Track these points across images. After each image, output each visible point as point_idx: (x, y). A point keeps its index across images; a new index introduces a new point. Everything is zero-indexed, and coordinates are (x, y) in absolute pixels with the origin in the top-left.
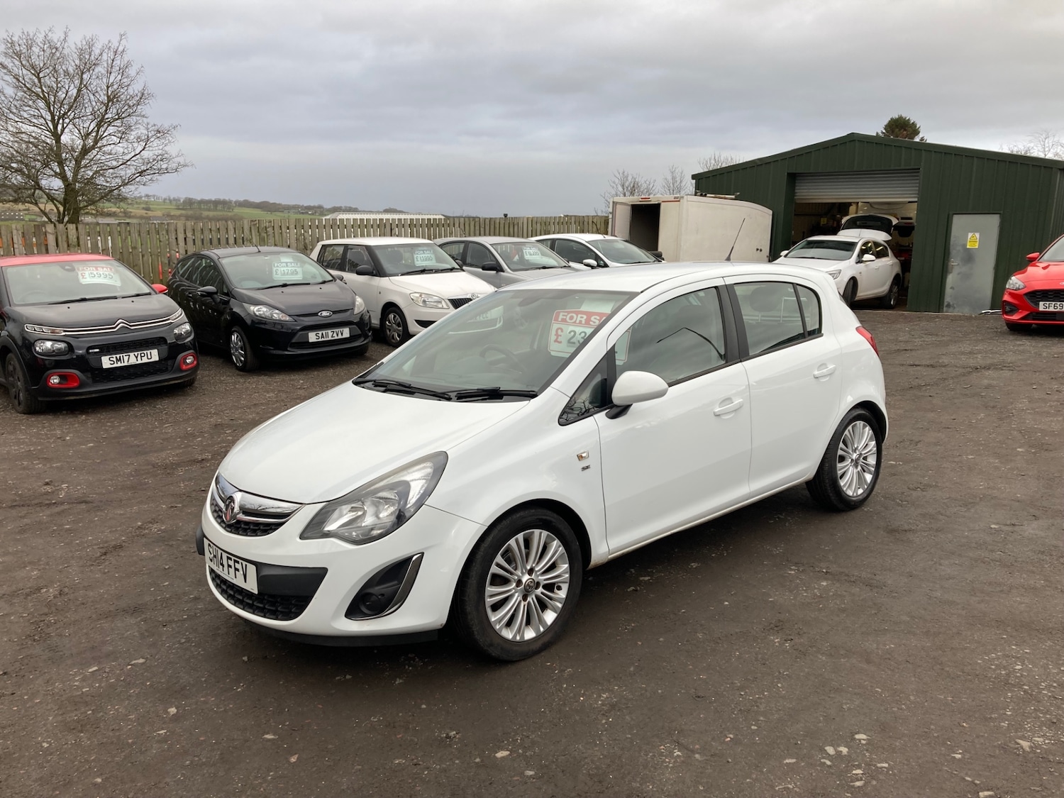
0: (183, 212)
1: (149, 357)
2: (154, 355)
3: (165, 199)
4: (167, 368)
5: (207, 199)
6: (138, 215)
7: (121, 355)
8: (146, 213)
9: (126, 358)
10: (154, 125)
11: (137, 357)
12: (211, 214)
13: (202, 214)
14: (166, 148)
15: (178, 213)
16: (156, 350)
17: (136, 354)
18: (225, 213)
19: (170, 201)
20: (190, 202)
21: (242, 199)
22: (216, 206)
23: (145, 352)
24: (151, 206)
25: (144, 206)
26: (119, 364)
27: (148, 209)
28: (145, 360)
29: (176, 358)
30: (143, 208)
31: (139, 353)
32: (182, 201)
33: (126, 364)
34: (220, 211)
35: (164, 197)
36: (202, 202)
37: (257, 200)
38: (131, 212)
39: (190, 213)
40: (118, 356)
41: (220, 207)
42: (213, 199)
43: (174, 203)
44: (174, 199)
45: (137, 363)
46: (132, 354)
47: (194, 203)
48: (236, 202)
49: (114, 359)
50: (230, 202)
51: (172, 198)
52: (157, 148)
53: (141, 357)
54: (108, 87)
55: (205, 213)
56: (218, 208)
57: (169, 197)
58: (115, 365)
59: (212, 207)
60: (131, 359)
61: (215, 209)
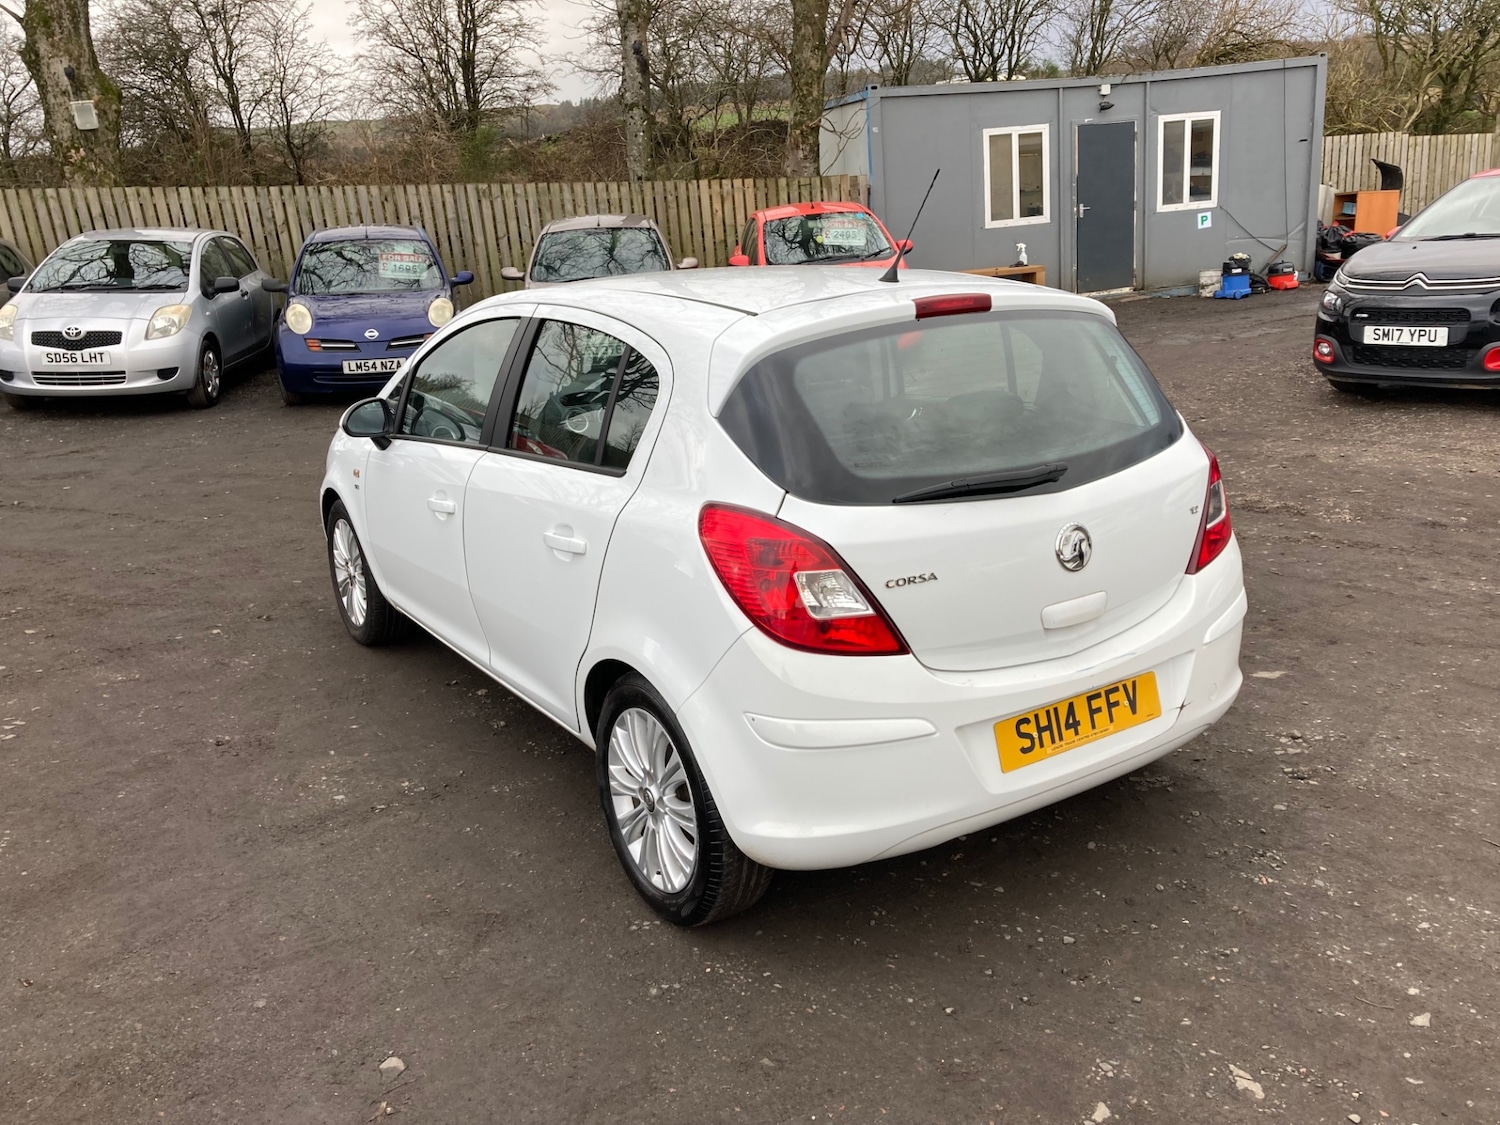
1: (1432, 338)
2: (1440, 336)
4: (1464, 362)
7: (1391, 328)
9: (1397, 334)
11: (1412, 335)
16: (1446, 330)
17: (1413, 329)
23: (1427, 329)
26: (1385, 342)
28: (1424, 342)
29: (1480, 347)
31: (1418, 329)
33: (1394, 343)
40: (1386, 328)
45: (1412, 344)
46: (1406, 329)
49: (1381, 333)
53: (1420, 336)
58: (1380, 342)
60: (1404, 336)
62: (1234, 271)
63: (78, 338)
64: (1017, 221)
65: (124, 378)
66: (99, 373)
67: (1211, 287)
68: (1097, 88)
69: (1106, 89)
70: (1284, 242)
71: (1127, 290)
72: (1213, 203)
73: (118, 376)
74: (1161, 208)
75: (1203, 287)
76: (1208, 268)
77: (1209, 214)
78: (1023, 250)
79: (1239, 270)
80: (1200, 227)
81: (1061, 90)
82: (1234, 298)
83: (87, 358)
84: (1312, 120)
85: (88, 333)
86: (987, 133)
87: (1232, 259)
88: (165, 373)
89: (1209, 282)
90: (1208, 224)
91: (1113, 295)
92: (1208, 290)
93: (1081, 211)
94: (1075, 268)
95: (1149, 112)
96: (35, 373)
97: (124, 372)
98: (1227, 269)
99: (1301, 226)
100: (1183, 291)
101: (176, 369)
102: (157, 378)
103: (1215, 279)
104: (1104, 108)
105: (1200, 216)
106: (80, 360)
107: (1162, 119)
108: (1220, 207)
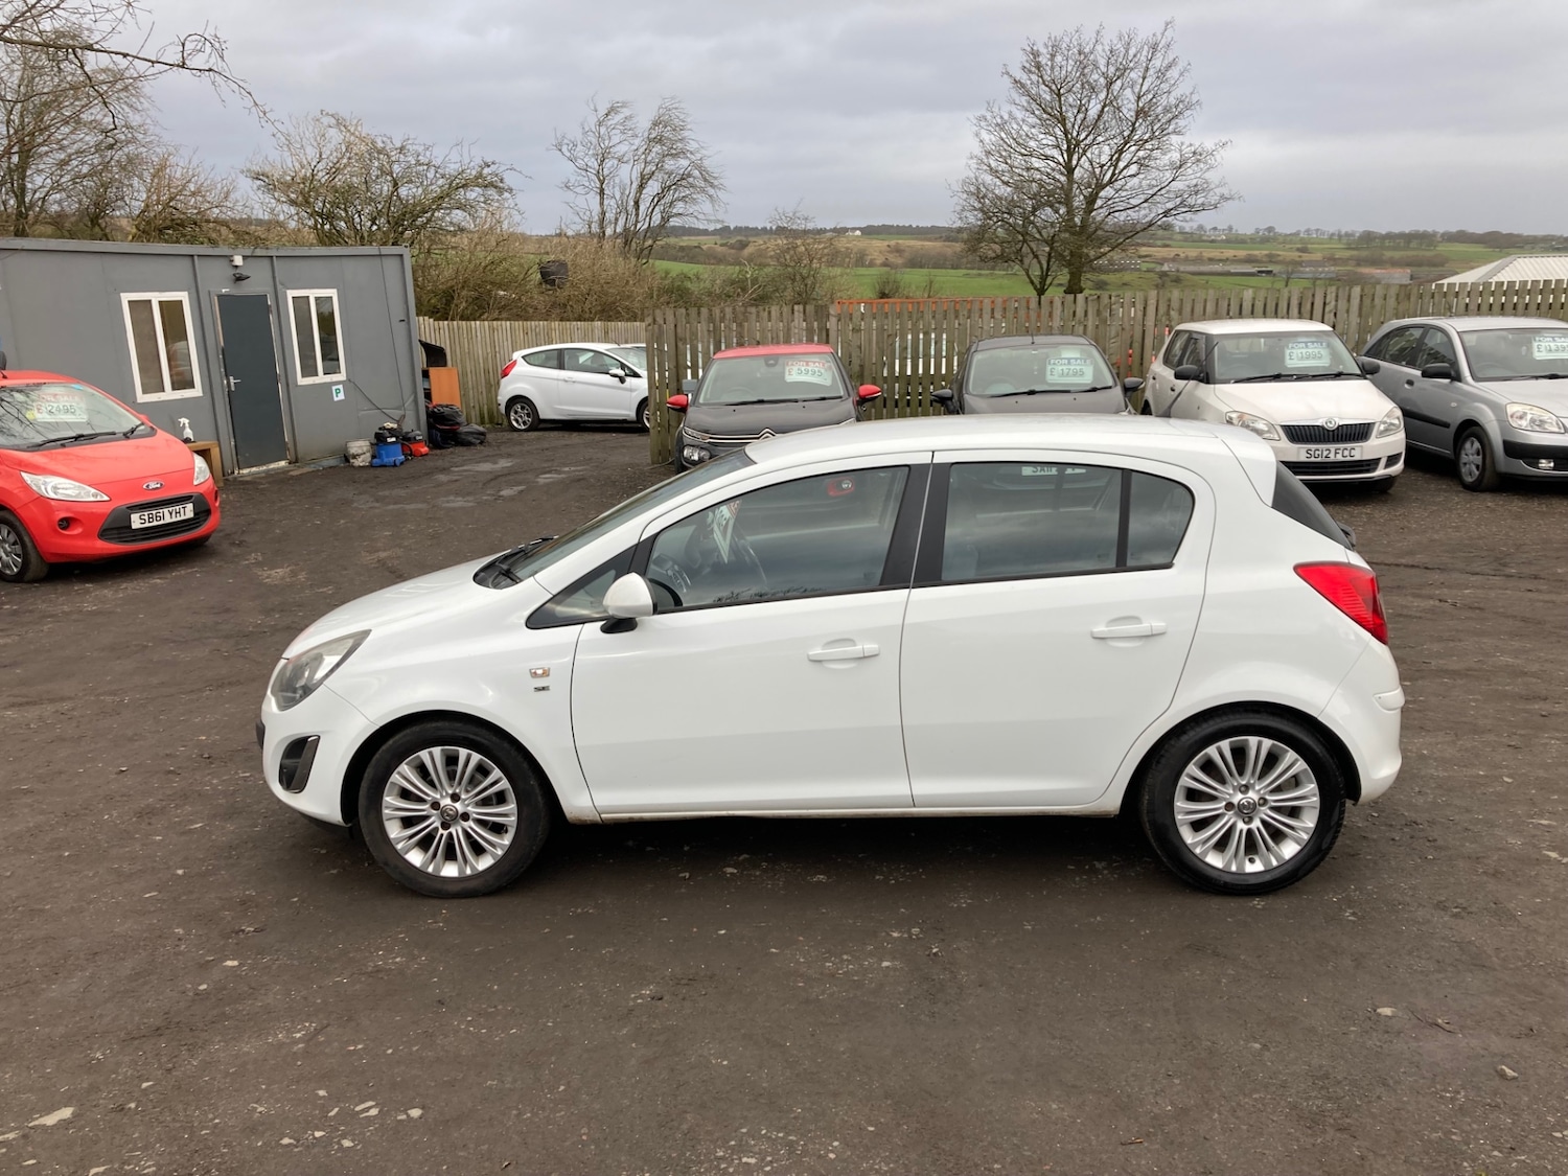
0: (1355, 253)
3: (1333, 234)
5: (1397, 232)
6: (1288, 259)
8: (1300, 257)
10: (1191, 145)
12: (1397, 255)
13: (1383, 255)
14: (1207, 175)
15: (1348, 254)
18: (1421, 253)
19: (1340, 236)
20: (1368, 237)
21: (1454, 229)
22: (1409, 242)
24: (1309, 246)
25: (1299, 246)
27: (1304, 250)
30: (1298, 250)
32: (1358, 235)
34: (1414, 249)
35: (1331, 231)
36: (1389, 236)
37: (1480, 230)
38: (1279, 255)
39: (1364, 254)
41: (1413, 244)
42: (1407, 231)
43: (1344, 240)
44: (1347, 234)
47: (1375, 238)
48: (1443, 235)
50: (1434, 234)
51: (1343, 232)
52: (1193, 176)
54: (1139, 98)
55: (1388, 254)
56: (1412, 245)
57: (1340, 232)
59: (1402, 244)
61: (1407, 248)
62: (389, 440)
64: (169, 394)
67: (362, 456)
68: (230, 259)
69: (238, 260)
70: (402, 412)
71: (283, 463)
72: (342, 376)
74: (302, 381)
75: (355, 457)
76: (358, 438)
77: (341, 387)
78: (187, 425)
79: (394, 439)
80: (336, 399)
81: (196, 257)
82: (395, 465)
84: (406, 302)
86: (126, 298)
87: (384, 428)
89: (360, 452)
90: (341, 396)
91: (273, 469)
92: (360, 460)
93: (232, 384)
94: (233, 443)
95: (279, 287)
98: (380, 439)
99: (412, 397)
100: (332, 462)
103: (365, 449)
104: (239, 279)
105: (334, 388)
107: (291, 294)
108: (349, 380)
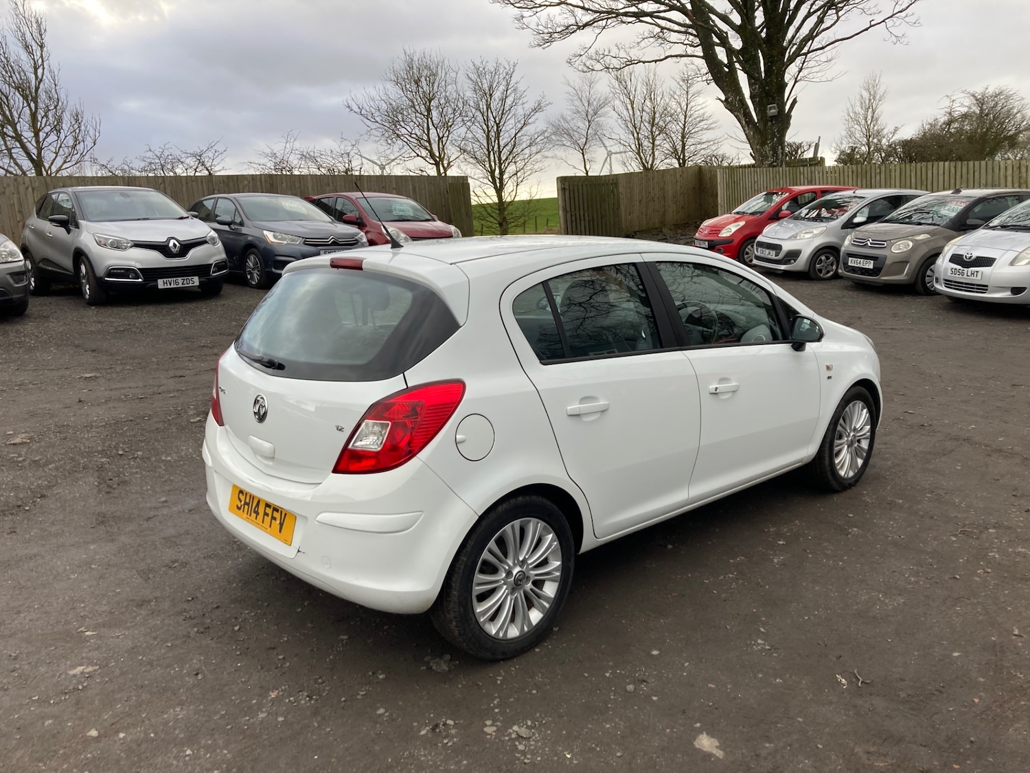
63: (970, 260)
65: (987, 290)
66: (974, 285)
73: (983, 288)
83: (969, 274)
85: (977, 257)
88: (1016, 290)
96: (946, 280)
97: (987, 286)
101: (1025, 288)
102: (1010, 293)
106: (966, 275)
